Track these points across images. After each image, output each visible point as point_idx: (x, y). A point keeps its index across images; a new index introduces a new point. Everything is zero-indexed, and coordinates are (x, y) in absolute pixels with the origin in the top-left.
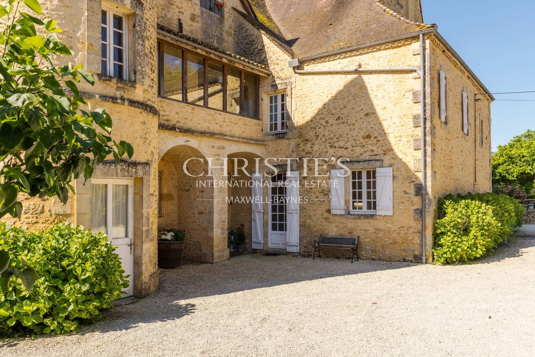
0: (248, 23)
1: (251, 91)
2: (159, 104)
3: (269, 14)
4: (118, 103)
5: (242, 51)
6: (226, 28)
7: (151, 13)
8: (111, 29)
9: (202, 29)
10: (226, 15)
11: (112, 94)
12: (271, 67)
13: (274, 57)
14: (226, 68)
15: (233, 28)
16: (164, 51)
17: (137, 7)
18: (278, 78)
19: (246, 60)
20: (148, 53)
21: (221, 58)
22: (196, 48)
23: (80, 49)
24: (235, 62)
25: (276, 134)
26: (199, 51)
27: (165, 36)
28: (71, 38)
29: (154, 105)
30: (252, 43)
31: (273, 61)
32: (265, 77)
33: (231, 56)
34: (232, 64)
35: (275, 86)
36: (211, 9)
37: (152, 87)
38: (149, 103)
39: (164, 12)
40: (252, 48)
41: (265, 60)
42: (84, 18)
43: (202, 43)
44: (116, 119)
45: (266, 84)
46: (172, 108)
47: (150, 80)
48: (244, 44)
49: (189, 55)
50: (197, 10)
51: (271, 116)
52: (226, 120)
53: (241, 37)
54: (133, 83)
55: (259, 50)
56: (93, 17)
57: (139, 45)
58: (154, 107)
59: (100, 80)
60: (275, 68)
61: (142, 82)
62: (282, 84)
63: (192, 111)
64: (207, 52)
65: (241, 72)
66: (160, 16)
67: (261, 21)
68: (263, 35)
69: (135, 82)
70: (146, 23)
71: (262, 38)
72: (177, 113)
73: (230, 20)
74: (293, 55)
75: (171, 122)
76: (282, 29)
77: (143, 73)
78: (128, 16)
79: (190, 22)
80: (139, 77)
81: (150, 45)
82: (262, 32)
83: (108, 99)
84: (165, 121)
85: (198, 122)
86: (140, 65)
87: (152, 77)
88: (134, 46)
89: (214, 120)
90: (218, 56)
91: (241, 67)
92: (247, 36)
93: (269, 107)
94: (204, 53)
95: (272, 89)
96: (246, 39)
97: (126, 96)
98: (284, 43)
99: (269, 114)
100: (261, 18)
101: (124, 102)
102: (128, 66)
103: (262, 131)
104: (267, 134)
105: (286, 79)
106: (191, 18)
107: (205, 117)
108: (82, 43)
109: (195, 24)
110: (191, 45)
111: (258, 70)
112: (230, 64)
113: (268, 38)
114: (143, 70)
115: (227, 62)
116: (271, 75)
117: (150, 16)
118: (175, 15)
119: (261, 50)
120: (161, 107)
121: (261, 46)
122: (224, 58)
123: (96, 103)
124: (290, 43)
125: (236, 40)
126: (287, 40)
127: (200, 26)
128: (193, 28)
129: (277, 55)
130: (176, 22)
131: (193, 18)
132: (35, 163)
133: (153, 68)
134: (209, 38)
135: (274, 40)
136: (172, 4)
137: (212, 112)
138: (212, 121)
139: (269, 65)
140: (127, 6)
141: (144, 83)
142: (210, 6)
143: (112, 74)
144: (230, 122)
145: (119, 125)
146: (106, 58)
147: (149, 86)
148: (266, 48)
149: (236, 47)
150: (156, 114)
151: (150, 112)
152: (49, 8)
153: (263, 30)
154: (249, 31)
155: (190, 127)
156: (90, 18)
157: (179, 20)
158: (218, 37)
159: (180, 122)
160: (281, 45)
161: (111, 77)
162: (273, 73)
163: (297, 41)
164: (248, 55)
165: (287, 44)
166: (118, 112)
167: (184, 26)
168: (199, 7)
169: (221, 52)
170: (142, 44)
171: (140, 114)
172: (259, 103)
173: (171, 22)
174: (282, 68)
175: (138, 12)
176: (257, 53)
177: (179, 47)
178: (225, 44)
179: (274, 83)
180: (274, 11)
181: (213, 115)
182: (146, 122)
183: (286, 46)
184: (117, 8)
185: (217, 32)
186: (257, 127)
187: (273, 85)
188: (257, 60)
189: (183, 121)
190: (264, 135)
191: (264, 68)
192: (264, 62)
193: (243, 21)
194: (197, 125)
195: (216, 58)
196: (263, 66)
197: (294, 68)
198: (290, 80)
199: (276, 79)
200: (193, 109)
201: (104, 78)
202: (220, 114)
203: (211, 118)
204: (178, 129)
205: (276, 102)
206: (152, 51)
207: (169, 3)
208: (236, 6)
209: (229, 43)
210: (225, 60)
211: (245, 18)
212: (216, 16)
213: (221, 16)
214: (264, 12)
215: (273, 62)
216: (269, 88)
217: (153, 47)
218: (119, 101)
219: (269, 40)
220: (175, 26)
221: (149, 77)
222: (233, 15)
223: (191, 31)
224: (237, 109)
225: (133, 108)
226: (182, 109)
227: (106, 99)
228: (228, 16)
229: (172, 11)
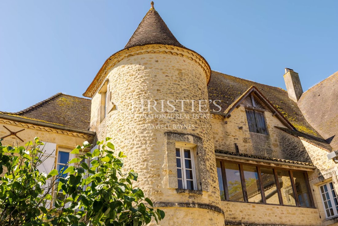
0: (288, 135)
1: (302, 185)
2: (226, 206)
3: (309, 124)
4: (191, 207)
5: (288, 155)
6: (273, 142)
7: (208, 143)
8: (183, 158)
9: (254, 146)
10: (271, 133)
11: (186, 201)
12: (315, 163)
13: (315, 155)
14: (276, 171)
15: (278, 140)
16: (225, 167)
17: (198, 141)
18: (322, 170)
19: (291, 161)
20: (209, 170)
21: (270, 163)
22: (248, 160)
23: (164, 175)
24: (282, 165)
25: (334, 219)
26: (251, 162)
27: (223, 157)
28: (159, 169)
29: (218, 205)
30: (295, 148)
31: (315, 157)
32: (311, 172)
33: (277, 161)
34: (279, 167)
35: (321, 177)
36: (258, 132)
37: (215, 192)
38: (213, 204)
39: (224, 142)
40: (295, 152)
41: (308, 158)
42: (166, 156)
43: (252, 156)
44: (191, 219)
45: (313, 178)
46: (236, 208)
47: (212, 188)
48: (289, 150)
49: (244, 167)
50: (248, 135)
51: (325, 203)
52: (284, 212)
53: (286, 145)
54: (200, 192)
55: (301, 152)
56: (171, 153)
57: (202, 165)
58: (218, 207)
59: (178, 193)
60: (318, 163)
61: (206, 190)
62: (327, 174)
63: (254, 208)
64: (257, 162)
65: (289, 172)
66: (221, 145)
67: (300, 131)
68: (302, 140)
69: (201, 190)
70: (205, 150)
71: (302, 143)
72: (241, 211)
73: (275, 136)
74: (330, 150)
75: (237, 219)
76: (320, 132)
77: (206, 184)
78: (193, 148)
79: (244, 144)
80: (204, 186)
81: (210, 164)
82: (301, 138)
83: (183, 205)
84: (233, 219)
85: (259, 216)
86: (204, 178)
87: (214, 185)
88: (199, 167)
89: (273, 213)
90: (266, 163)
91: (288, 167)
92: (290, 143)
93: (322, 196)
94: (255, 163)
95: (320, 180)
96: (289, 146)
97: (196, 201)
98: (322, 142)
99: (323, 202)
100: (300, 128)
101: (195, 205)
102: (196, 181)
103: (320, 217)
104: (326, 220)
105: (330, 169)
106: (244, 141)
107: (265, 212)
108: (166, 171)
109: (247, 145)
110: (244, 159)
111: (303, 167)
112: (278, 167)
113: (307, 142)
114: (206, 181)
115: (275, 166)
116: (316, 169)
117: (208, 146)
118: (232, 141)
119: (303, 151)
120: (227, 208)
121: (302, 148)
122: (272, 163)
123: (176, 209)
124: (328, 141)
125: (282, 148)
126: (325, 139)
127: (252, 145)
128: (246, 148)
129: (317, 153)
130: (233, 146)
131: (245, 141)
132: (110, 222)
133: (214, 179)
134: (260, 152)
135: (311, 142)
136: (229, 135)
137: (271, 207)
138: (272, 214)
139: (313, 161)
140: (191, 143)
141: (208, 190)
142: (257, 130)
143: (186, 188)
144: (288, 213)
145: (193, 223)
146: (181, 177)
147: (213, 192)
148: (307, 149)
149: (283, 154)
150: (220, 212)
151: (215, 210)
152: (146, 154)
153: (301, 136)
154: (290, 140)
155: (254, 221)
156: (169, 155)
157: (235, 144)
158: (267, 150)
159: (245, 218)
160: (319, 145)
161: (185, 190)
162: (317, 167)
163: (334, 138)
164: (294, 158)
165: (324, 143)
166: (192, 214)
167: (240, 148)
168: (249, 132)
169: (268, 159)
170: (204, 164)
171: (207, 213)
172: (311, 193)
173: (229, 147)
174: (323, 161)
175: (199, 144)
176: (301, 155)
177: (235, 162)
178: (274, 154)
179: (321, 175)
180: (312, 121)
181: (271, 210)
182: (213, 218)
183: (324, 144)
184: (186, 145)
185: (266, 146)
186: (315, 214)
187: (320, 177)
188: (302, 160)
189: (247, 217)
190: (323, 221)
191: (308, 165)
192: (308, 160)
193: (284, 134)
194: (259, 219)
195: (265, 165)
196: (307, 163)
197: (334, 159)
198: (333, 170)
199: (321, 172)
200: (254, 207)
201: (180, 191)
202: (278, 208)
203: (270, 211)
204: (243, 223)
205: (326, 190)
206: (212, 167)
207: (226, 134)
208: (277, 125)
209: (277, 152)
210: (273, 165)
211: (286, 131)
212: (262, 135)
213: (267, 134)
214: (303, 124)
215: (315, 159)
216: (317, 180)
217: (212, 165)
218: (191, 205)
219: (307, 143)
220: (233, 149)
221: (212, 186)
222: (276, 132)
223: (246, 150)
224: (293, 201)
225: (201, 209)
226: (245, 208)
227: (182, 205)
228: (273, 133)
229: (229, 139)
